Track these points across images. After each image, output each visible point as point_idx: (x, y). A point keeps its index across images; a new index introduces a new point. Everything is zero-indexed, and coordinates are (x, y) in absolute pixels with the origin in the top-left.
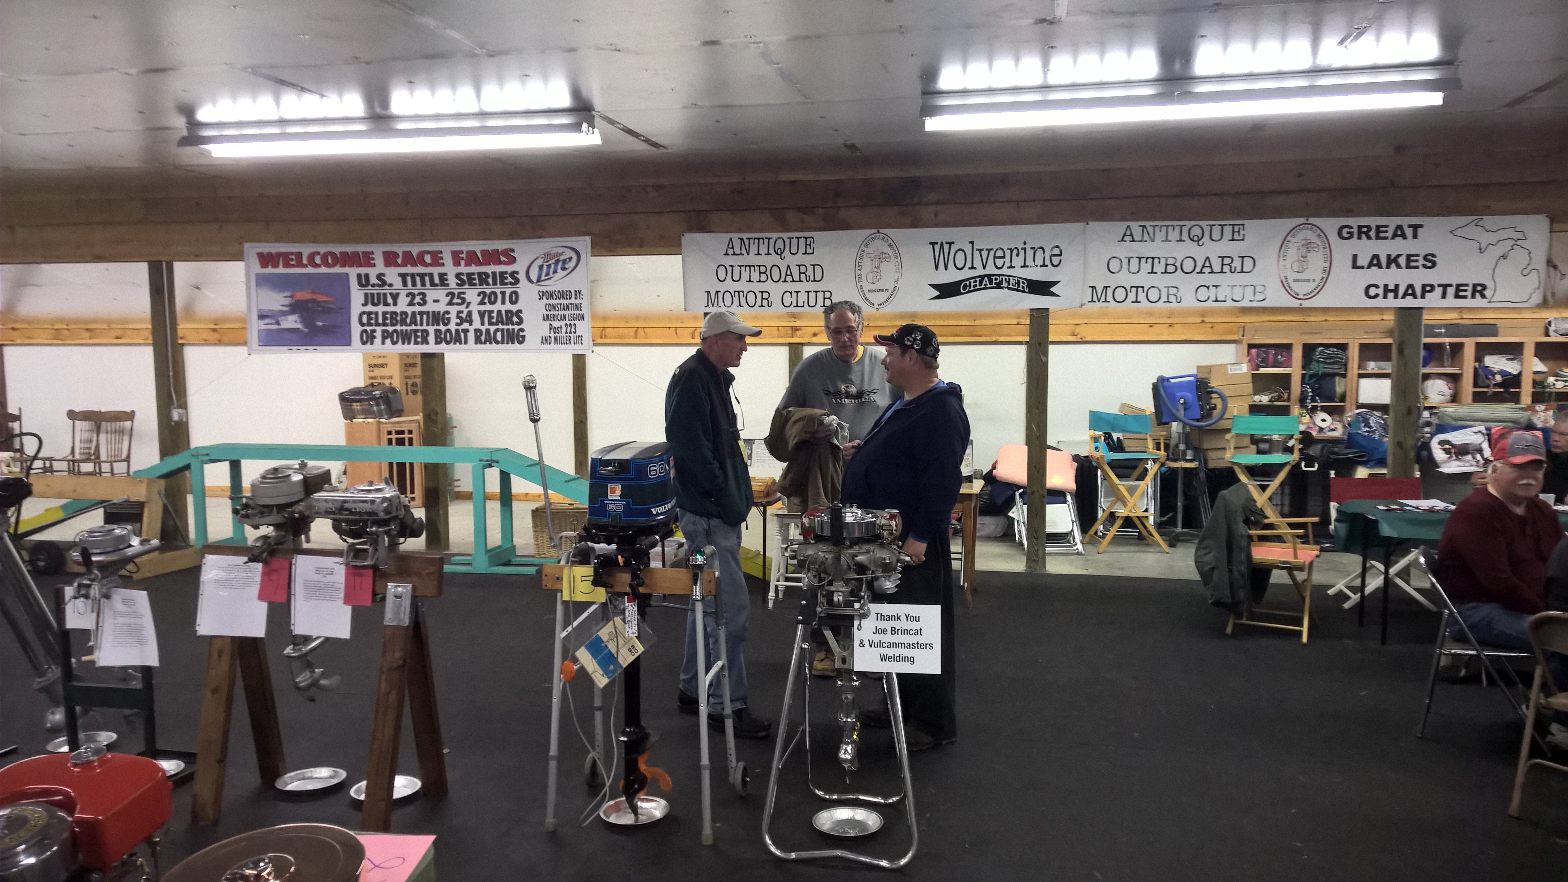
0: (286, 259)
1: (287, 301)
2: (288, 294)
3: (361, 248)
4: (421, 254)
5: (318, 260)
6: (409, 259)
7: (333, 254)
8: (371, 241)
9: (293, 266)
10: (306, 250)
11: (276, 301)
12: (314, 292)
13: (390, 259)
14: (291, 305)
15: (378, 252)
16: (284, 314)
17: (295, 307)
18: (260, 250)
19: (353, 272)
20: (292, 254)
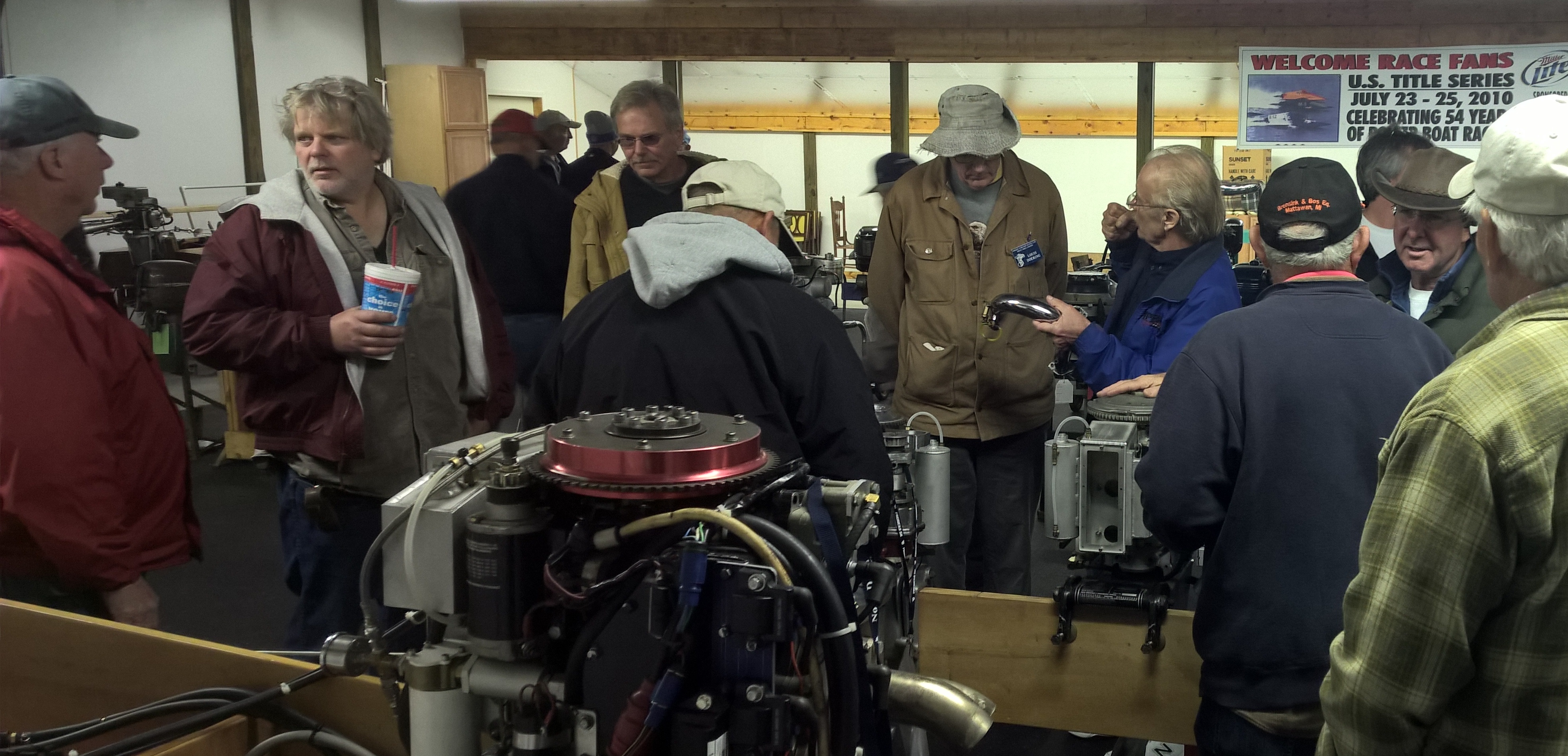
0: (1280, 62)
1: (1278, 100)
2: (1280, 94)
3: (1357, 52)
4: (1418, 58)
5: (1312, 62)
6: (1404, 62)
7: (1328, 57)
8: (1367, 45)
9: (1287, 68)
10: (1301, 53)
11: (1267, 99)
12: (1304, 92)
13: (1385, 62)
14: (1280, 104)
15: (1374, 56)
16: (1273, 112)
17: (1284, 106)
18: (1255, 54)
19: (1345, 74)
20: (1287, 57)
